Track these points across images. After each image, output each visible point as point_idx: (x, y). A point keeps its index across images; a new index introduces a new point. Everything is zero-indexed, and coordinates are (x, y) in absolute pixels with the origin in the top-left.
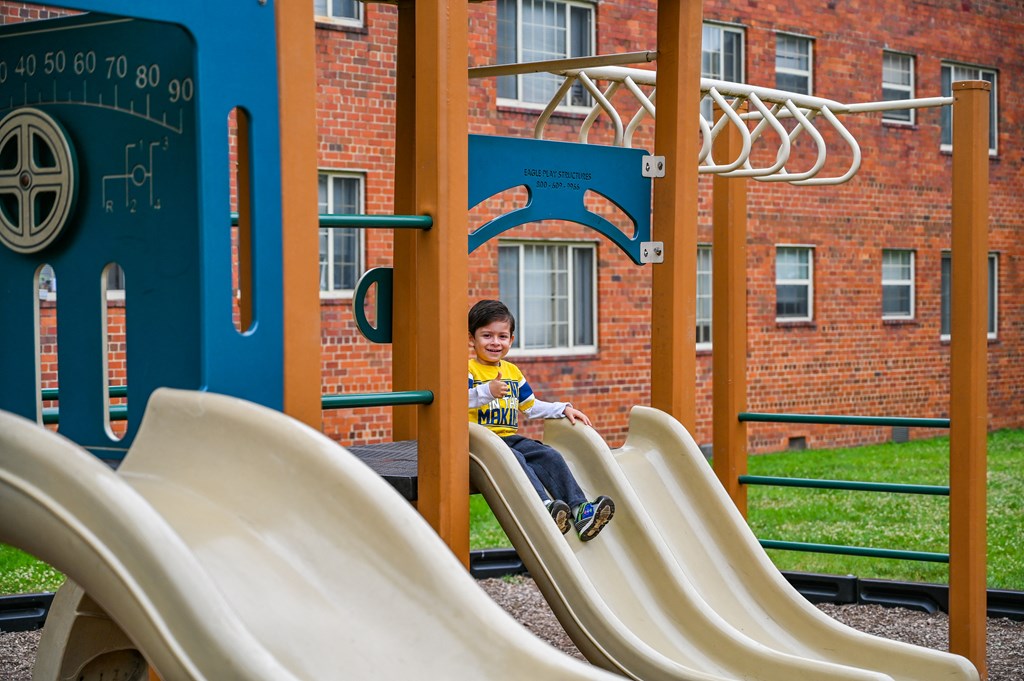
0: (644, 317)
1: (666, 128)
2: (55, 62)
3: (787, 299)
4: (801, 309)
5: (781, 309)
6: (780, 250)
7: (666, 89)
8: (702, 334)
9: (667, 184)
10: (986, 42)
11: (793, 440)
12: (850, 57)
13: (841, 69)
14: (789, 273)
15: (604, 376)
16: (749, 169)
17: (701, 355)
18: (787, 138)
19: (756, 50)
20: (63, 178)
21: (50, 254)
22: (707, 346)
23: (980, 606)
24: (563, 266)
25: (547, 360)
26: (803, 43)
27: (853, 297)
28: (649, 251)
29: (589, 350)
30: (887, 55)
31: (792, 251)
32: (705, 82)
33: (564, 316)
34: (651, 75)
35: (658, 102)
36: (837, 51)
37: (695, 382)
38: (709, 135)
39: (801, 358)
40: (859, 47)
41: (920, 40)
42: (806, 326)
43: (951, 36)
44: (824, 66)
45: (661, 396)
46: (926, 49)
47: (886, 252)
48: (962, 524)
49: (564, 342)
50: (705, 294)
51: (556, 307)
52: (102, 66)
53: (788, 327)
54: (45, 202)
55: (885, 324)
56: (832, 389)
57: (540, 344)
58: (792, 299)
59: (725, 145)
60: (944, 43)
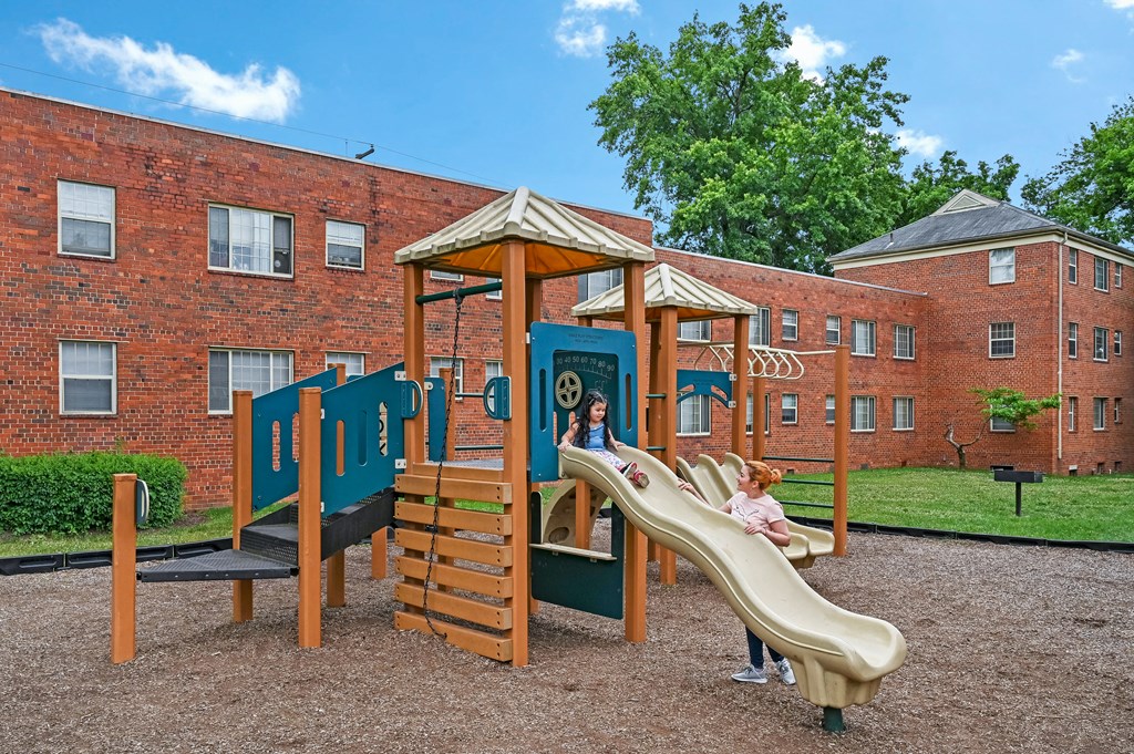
0: (729, 421)
1: (737, 364)
2: (576, 359)
3: (786, 415)
4: (793, 419)
5: (784, 418)
6: (784, 395)
7: (737, 351)
8: (749, 428)
9: (737, 383)
10: (871, 311)
11: (789, 471)
12: (813, 318)
13: (809, 323)
14: (787, 404)
15: (714, 444)
16: (766, 375)
17: (748, 436)
18: (778, 365)
19: (774, 316)
20: (578, 387)
21: (573, 409)
22: (751, 433)
23: (845, 527)
24: (698, 401)
25: (691, 437)
26: (793, 313)
27: (814, 413)
28: (731, 404)
29: (708, 434)
30: (828, 317)
31: (789, 395)
32: (750, 347)
33: (698, 420)
34: (733, 346)
35: (735, 354)
36: (808, 316)
37: (747, 444)
38: (751, 364)
39: (792, 438)
40: (817, 314)
41: (842, 311)
42: (795, 425)
43: (856, 308)
44: (802, 322)
45: (735, 450)
46: (844, 314)
47: (827, 396)
48: (838, 497)
49: (698, 431)
50: (749, 412)
51: (694, 417)
52: (589, 361)
53: (787, 426)
54: (574, 394)
55: (827, 425)
56: (805, 450)
57: (689, 432)
58: (789, 415)
59: (757, 367)
60: (853, 311)
